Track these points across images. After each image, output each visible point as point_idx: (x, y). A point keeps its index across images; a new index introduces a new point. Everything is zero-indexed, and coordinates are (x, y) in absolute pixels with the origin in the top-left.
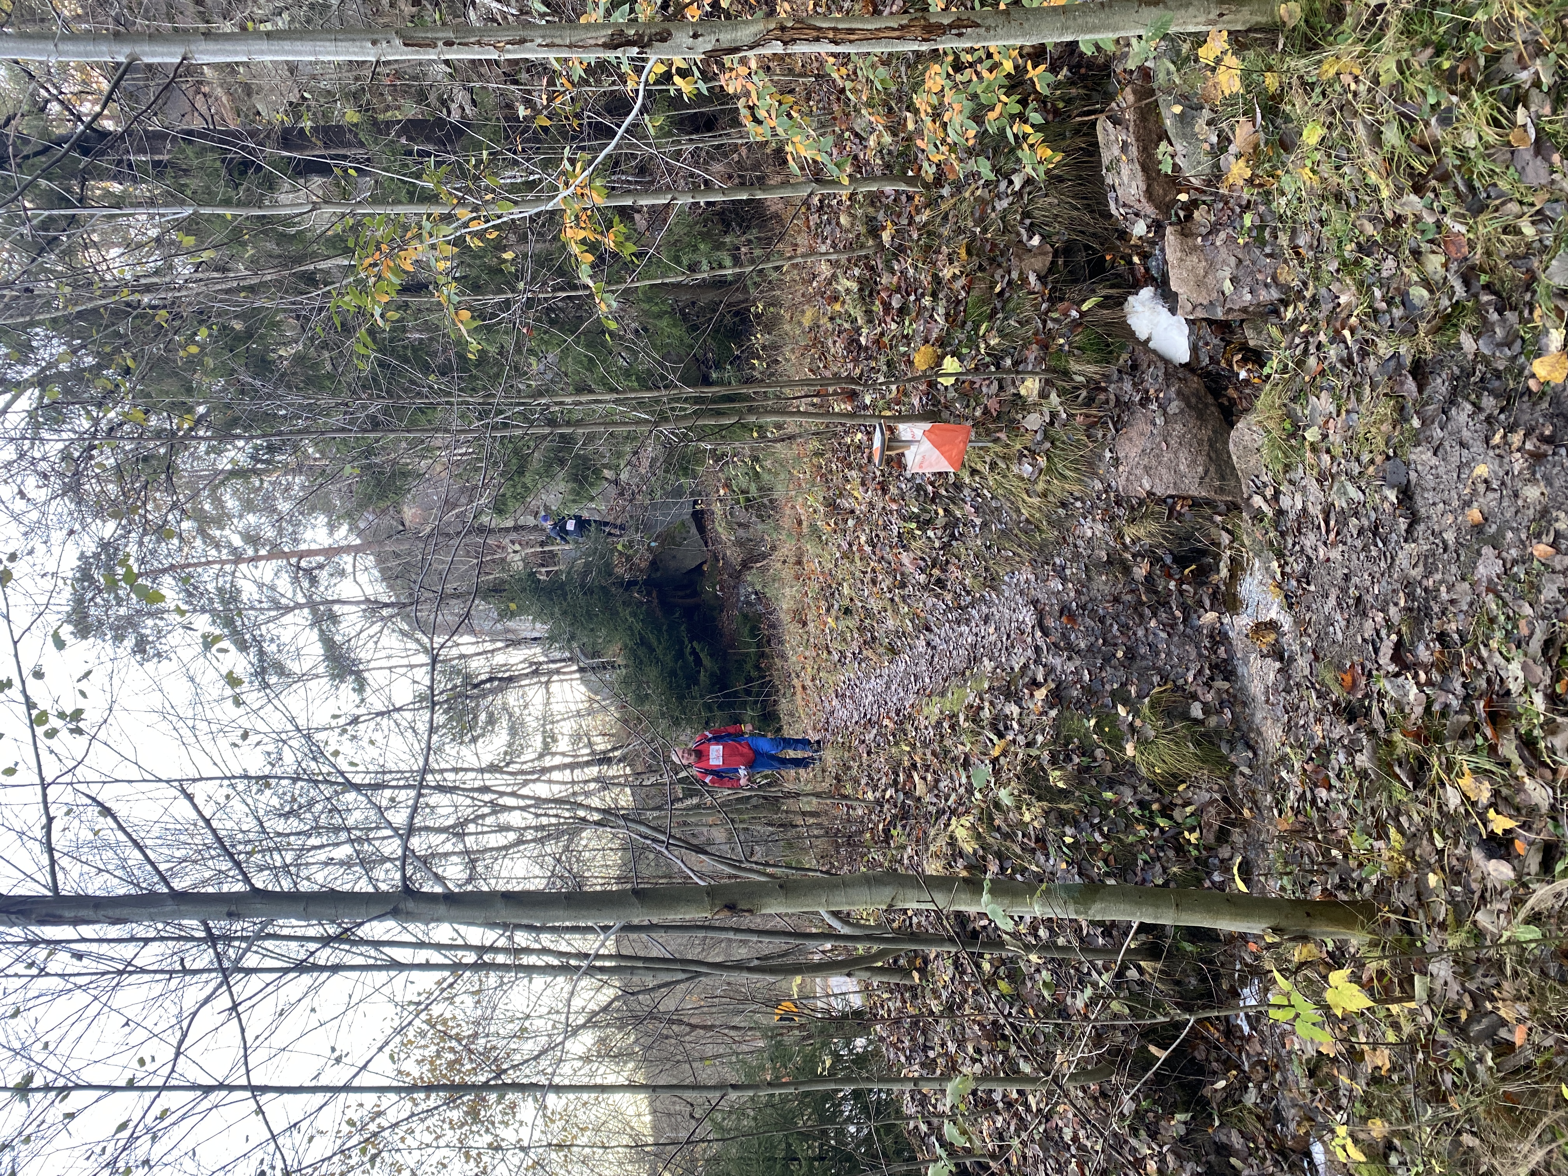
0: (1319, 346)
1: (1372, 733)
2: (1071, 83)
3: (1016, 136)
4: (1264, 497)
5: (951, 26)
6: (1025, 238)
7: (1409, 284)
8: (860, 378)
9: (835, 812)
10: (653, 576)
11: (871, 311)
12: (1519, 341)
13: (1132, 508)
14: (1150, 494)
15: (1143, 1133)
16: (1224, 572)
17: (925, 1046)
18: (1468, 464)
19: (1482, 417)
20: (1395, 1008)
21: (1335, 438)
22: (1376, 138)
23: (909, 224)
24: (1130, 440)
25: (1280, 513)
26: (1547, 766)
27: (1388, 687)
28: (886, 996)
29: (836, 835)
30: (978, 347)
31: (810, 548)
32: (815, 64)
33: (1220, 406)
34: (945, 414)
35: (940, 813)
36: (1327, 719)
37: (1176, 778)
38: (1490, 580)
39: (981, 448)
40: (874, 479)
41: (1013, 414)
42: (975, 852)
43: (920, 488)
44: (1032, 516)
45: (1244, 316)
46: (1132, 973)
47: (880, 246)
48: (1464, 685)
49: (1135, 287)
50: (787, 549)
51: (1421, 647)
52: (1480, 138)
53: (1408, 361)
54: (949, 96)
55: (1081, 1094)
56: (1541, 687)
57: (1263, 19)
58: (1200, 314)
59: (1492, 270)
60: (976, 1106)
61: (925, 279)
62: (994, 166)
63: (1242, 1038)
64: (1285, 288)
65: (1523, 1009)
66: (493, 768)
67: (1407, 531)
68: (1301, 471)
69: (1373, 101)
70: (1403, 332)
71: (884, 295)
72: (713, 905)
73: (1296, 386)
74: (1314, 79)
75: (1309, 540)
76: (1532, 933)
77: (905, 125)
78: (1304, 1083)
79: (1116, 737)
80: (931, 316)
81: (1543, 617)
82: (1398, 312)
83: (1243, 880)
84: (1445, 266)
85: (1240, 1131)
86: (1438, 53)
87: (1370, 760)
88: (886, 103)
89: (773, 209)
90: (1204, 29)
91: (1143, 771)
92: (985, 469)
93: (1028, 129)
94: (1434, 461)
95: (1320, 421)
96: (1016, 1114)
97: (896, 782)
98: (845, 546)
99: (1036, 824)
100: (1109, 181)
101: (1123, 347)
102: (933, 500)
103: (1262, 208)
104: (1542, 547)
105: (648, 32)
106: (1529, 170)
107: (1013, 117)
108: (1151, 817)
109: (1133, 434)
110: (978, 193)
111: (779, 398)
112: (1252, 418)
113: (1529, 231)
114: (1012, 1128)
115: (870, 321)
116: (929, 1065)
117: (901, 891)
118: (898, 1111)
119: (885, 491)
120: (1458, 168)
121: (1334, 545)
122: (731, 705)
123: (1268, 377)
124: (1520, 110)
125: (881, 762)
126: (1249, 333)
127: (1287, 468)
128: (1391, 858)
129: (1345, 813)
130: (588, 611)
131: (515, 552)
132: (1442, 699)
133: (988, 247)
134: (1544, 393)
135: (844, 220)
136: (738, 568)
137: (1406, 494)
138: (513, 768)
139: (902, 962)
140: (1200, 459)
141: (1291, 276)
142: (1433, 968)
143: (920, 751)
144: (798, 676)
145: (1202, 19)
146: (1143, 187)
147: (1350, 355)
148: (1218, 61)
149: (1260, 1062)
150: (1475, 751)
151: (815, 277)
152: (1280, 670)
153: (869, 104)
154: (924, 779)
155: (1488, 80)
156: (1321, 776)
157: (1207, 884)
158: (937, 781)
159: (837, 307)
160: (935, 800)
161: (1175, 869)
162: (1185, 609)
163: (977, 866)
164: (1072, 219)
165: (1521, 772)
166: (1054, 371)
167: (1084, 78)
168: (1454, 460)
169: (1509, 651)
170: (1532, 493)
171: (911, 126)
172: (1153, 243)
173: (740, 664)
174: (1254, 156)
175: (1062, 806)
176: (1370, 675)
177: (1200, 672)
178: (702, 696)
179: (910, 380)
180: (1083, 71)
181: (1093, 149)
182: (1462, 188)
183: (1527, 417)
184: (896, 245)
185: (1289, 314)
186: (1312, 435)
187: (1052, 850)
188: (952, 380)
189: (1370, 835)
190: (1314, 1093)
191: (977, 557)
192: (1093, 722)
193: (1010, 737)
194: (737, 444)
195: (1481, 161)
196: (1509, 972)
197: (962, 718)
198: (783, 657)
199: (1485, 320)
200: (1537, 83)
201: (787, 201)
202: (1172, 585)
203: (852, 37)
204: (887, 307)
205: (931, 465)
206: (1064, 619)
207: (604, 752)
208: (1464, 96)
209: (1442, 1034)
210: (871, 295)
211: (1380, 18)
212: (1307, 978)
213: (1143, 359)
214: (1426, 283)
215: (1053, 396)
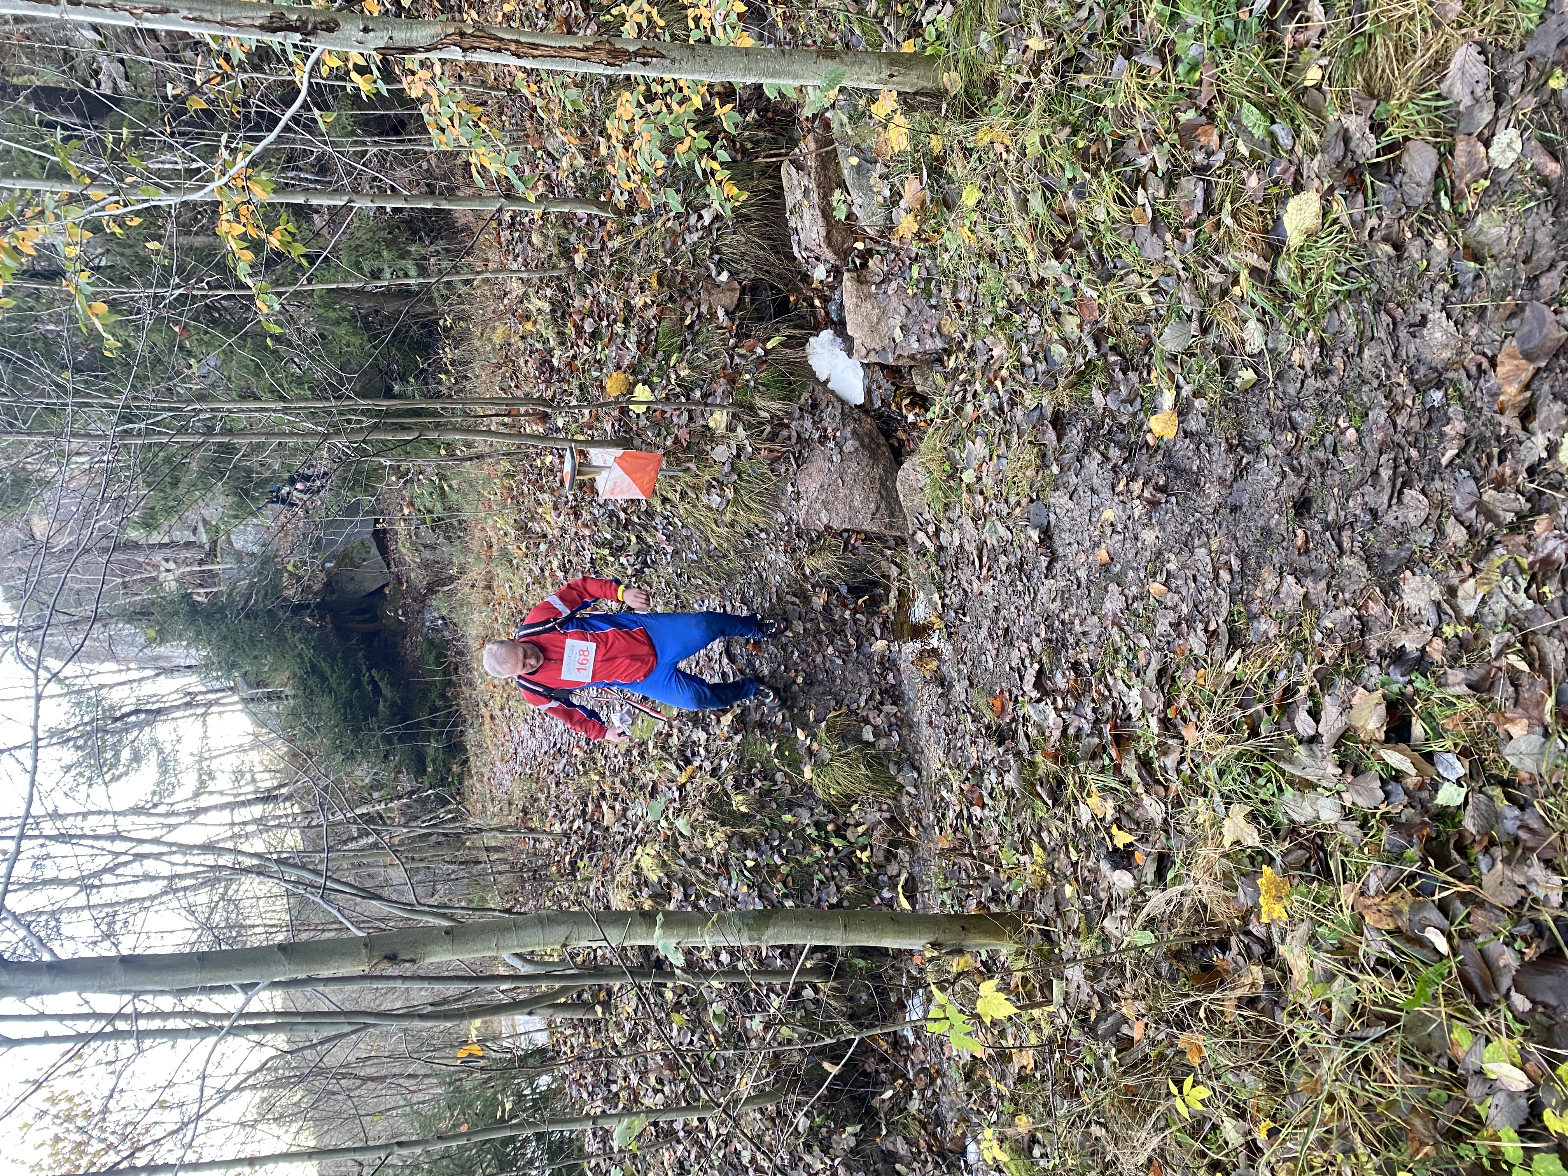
0: (975, 395)
1: (1018, 754)
2: (759, 125)
3: (704, 171)
4: (927, 533)
5: (636, 54)
6: (714, 273)
7: (1050, 341)
8: (552, 400)
9: (521, 846)
10: (328, 599)
11: (564, 334)
12: (1139, 399)
13: (812, 540)
14: (828, 527)
15: (816, 1149)
16: (893, 603)
17: (608, 1080)
18: (1097, 508)
19: (1109, 466)
20: (1036, 1013)
21: (988, 481)
22: (1024, 205)
23: (602, 249)
24: (810, 475)
25: (941, 548)
26: (1160, 783)
27: (1032, 713)
28: (569, 1032)
29: (521, 870)
30: (669, 377)
31: (501, 572)
32: (508, 79)
33: (891, 446)
34: (637, 442)
35: (627, 842)
36: (980, 741)
37: (849, 799)
38: (1115, 615)
39: (671, 477)
40: (566, 503)
41: (702, 445)
42: (660, 881)
43: (612, 514)
44: (721, 545)
45: (913, 363)
46: (808, 993)
47: (573, 268)
48: (1094, 710)
49: (816, 329)
50: (476, 573)
51: (1059, 675)
52: (1108, 213)
53: (1049, 412)
54: (639, 125)
55: (759, 1116)
56: (1156, 712)
57: (930, 85)
58: (873, 358)
59: (1118, 334)
60: (657, 1136)
61: (617, 305)
62: (684, 199)
63: (908, 1048)
64: (948, 339)
65: (1141, 1006)
66: (137, 811)
67: (1047, 569)
68: (958, 510)
69: (1021, 171)
70: (1044, 385)
71: (576, 318)
72: (370, 958)
73: (955, 431)
74: (972, 145)
75: (965, 575)
76: (1145, 938)
77: (598, 150)
78: (961, 1087)
79: (796, 761)
80: (623, 343)
81: (1158, 649)
82: (1041, 367)
83: (907, 898)
84: (1080, 326)
85: (905, 1138)
86: (1075, 133)
87: (1016, 781)
88: (579, 126)
89: (462, 221)
90: (876, 87)
91: (820, 793)
92: (676, 498)
93: (716, 166)
94: (1070, 505)
95: (975, 464)
96: (697, 1142)
97: (584, 812)
98: (537, 571)
99: (719, 849)
100: (792, 224)
101: (804, 386)
102: (625, 527)
103: (928, 262)
104: (1156, 585)
105: (312, 19)
106: (1147, 244)
107: (701, 152)
108: (827, 838)
109: (813, 470)
110: (669, 224)
111: (469, 416)
112: (916, 459)
113: (1147, 300)
114: (693, 1156)
115: (562, 343)
116: (612, 1099)
117: (575, 930)
118: (581, 1149)
119: (577, 516)
120: (1091, 238)
121: (986, 579)
122: (414, 737)
123: (932, 420)
124: (1140, 191)
125: (569, 792)
126: (917, 379)
127: (947, 507)
128: (1034, 872)
129: (996, 830)
130: (251, 638)
131: (168, 571)
132: (1076, 723)
133: (679, 279)
134: (1159, 447)
135: (536, 239)
136: (423, 592)
137: (1047, 534)
138: (162, 809)
139: (586, 996)
140: (874, 496)
141: (953, 327)
142: (1068, 973)
143: (609, 780)
144: (486, 705)
145: (874, 77)
146: (823, 233)
147: (1001, 404)
148: (889, 119)
149: (923, 1070)
150: (1103, 770)
151: (506, 294)
152: (941, 696)
153: (562, 124)
154: (612, 808)
155: (1115, 161)
156: (976, 795)
157: (877, 901)
158: (625, 810)
159: (529, 326)
160: (622, 829)
161: (848, 888)
162: (858, 636)
163: (662, 895)
164: (758, 258)
165: (1140, 790)
166: (741, 406)
167: (771, 122)
168: (1087, 504)
169: (1130, 679)
170: (1149, 536)
171: (603, 151)
172: (833, 288)
173: (425, 691)
174: (922, 212)
175: (744, 830)
176: (1016, 701)
177: (871, 697)
178: (380, 728)
179: (601, 405)
180: (770, 115)
181: (778, 192)
182: (1094, 257)
183: (1145, 468)
184: (588, 269)
185: (952, 364)
186: (968, 477)
187: (734, 875)
188: (643, 408)
189: (1017, 850)
190: (969, 1095)
191: (668, 584)
192: (774, 746)
193: (697, 763)
194: (420, 461)
195: (1108, 235)
196: (1129, 974)
197: (651, 745)
198: (471, 684)
199: (1112, 377)
200: (1154, 169)
201: (478, 215)
202: (847, 614)
203: (535, 52)
204: (580, 330)
205: (622, 492)
206: (750, 647)
207: (268, 790)
208: (1095, 174)
209: (1075, 1034)
210: (563, 316)
211: (1026, 95)
212: (964, 988)
213: (822, 398)
214: (1065, 342)
215: (740, 429)
